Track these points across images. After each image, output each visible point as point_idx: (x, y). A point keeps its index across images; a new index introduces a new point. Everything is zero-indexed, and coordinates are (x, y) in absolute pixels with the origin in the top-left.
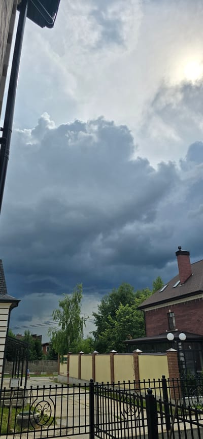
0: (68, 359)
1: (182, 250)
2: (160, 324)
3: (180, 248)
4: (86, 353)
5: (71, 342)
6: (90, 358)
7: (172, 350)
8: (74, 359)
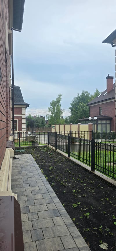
0: (55, 127)
1: (110, 76)
2: (96, 112)
3: (109, 75)
4: (62, 125)
5: (56, 120)
6: (63, 126)
7: (90, 123)
8: (57, 127)
